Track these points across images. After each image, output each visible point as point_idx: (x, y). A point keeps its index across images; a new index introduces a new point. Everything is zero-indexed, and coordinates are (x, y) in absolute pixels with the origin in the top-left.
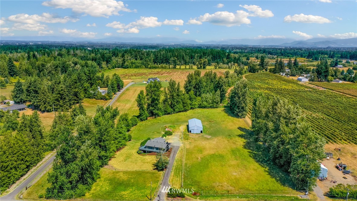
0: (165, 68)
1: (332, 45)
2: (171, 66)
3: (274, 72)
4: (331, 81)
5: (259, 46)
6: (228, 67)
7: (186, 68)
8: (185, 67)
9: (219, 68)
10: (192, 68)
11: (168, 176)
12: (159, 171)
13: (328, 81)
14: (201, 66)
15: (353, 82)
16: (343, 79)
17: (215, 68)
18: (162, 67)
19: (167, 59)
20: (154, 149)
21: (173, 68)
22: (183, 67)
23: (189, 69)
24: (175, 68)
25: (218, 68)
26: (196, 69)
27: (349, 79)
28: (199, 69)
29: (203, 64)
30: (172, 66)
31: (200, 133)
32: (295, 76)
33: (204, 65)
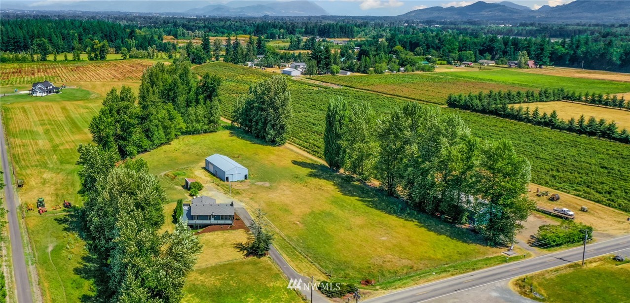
0: (24, 60)
1: (267, 13)
2: (35, 57)
3: (234, 61)
4: (337, 72)
5: (150, 13)
6: (146, 54)
7: (66, 60)
8: (66, 56)
9: (130, 57)
10: (79, 59)
11: (283, 261)
12: (259, 258)
13: (333, 73)
14: (96, 55)
15: (365, 73)
16: (348, 70)
17: (122, 58)
18: (17, 60)
19: (16, 42)
20: (210, 219)
21: (41, 60)
22: (61, 57)
23: (74, 62)
24: (44, 59)
25: (128, 57)
26: (87, 59)
27: (358, 69)
28: (93, 60)
29: (101, 51)
30: (39, 55)
31: (244, 179)
32: (272, 67)
33: (103, 53)
